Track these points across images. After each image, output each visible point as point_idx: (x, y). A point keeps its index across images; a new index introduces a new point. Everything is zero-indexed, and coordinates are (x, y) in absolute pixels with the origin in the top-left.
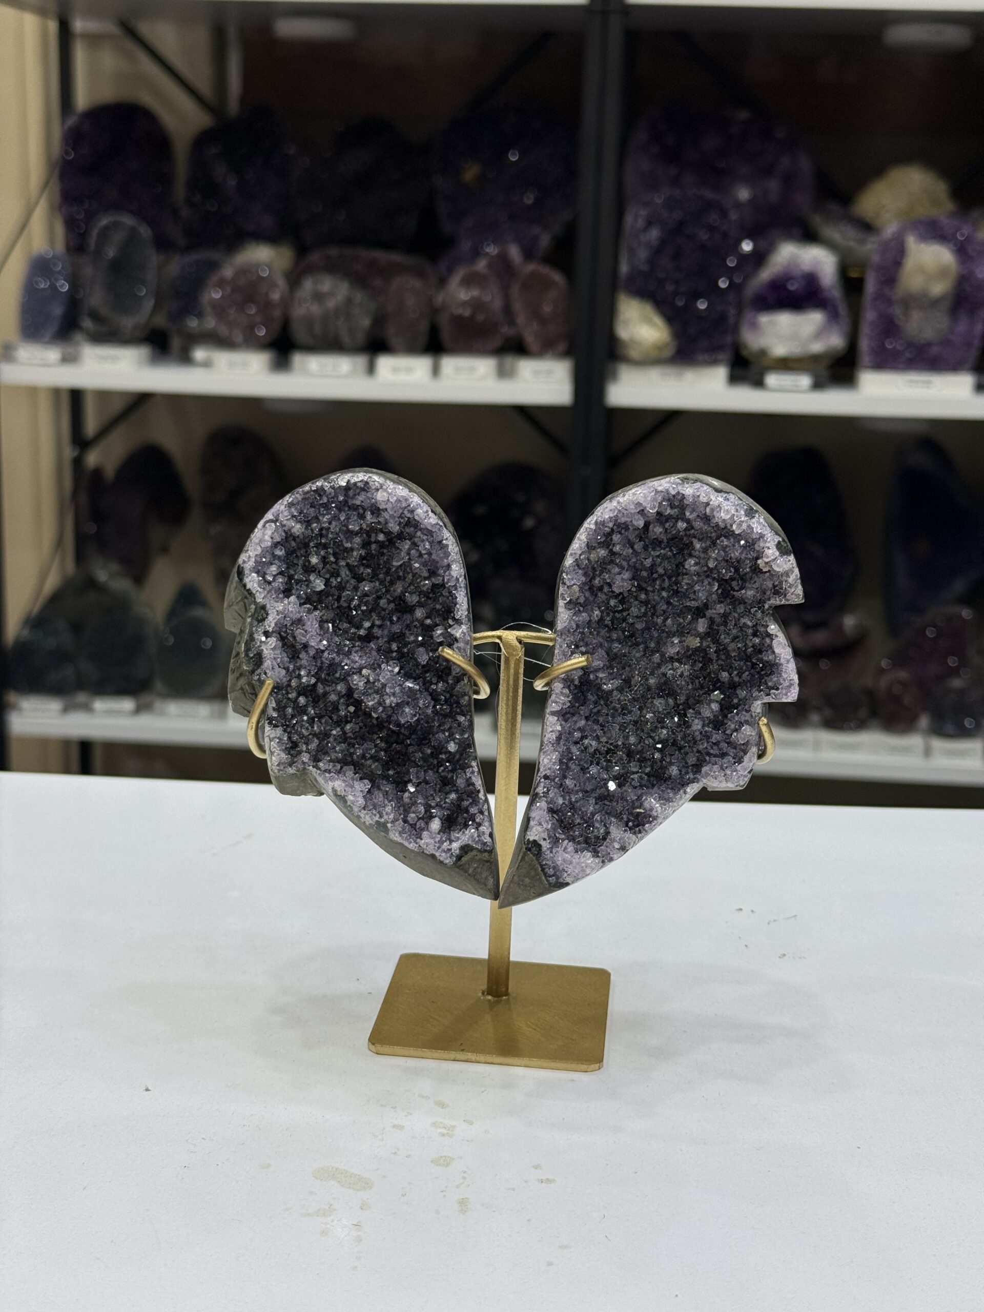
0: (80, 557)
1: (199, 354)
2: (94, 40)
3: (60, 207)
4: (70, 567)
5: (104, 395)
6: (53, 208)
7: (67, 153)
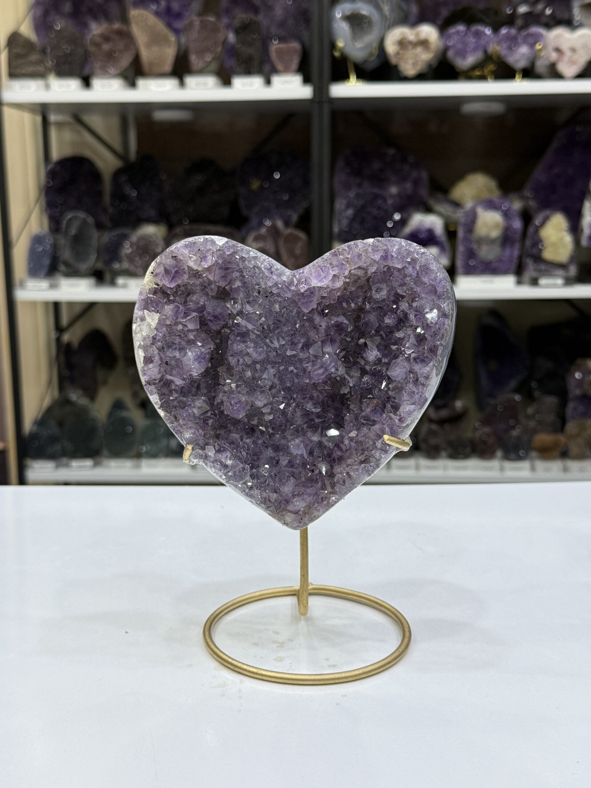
0: (61, 388)
1: (121, 281)
2: (60, 125)
3: (46, 210)
4: (56, 393)
5: (71, 304)
6: (41, 211)
7: (48, 182)
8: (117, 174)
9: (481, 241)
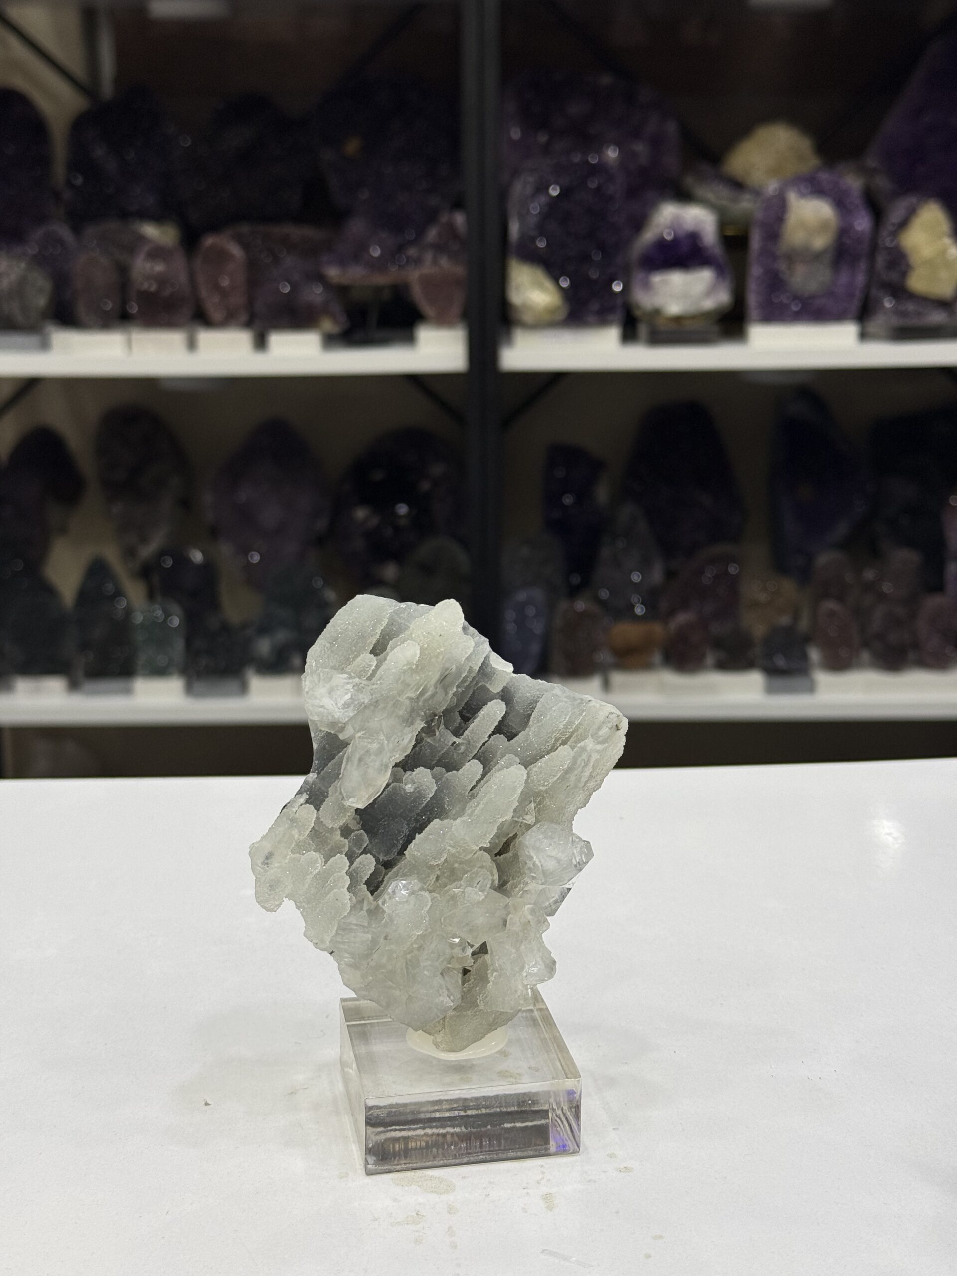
8: (79, 124)
9: (792, 257)
